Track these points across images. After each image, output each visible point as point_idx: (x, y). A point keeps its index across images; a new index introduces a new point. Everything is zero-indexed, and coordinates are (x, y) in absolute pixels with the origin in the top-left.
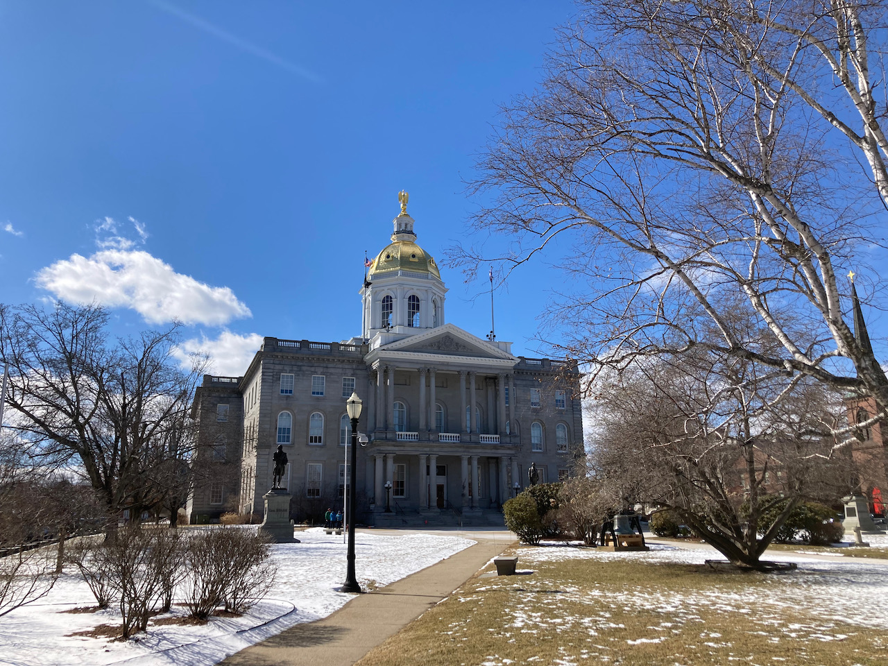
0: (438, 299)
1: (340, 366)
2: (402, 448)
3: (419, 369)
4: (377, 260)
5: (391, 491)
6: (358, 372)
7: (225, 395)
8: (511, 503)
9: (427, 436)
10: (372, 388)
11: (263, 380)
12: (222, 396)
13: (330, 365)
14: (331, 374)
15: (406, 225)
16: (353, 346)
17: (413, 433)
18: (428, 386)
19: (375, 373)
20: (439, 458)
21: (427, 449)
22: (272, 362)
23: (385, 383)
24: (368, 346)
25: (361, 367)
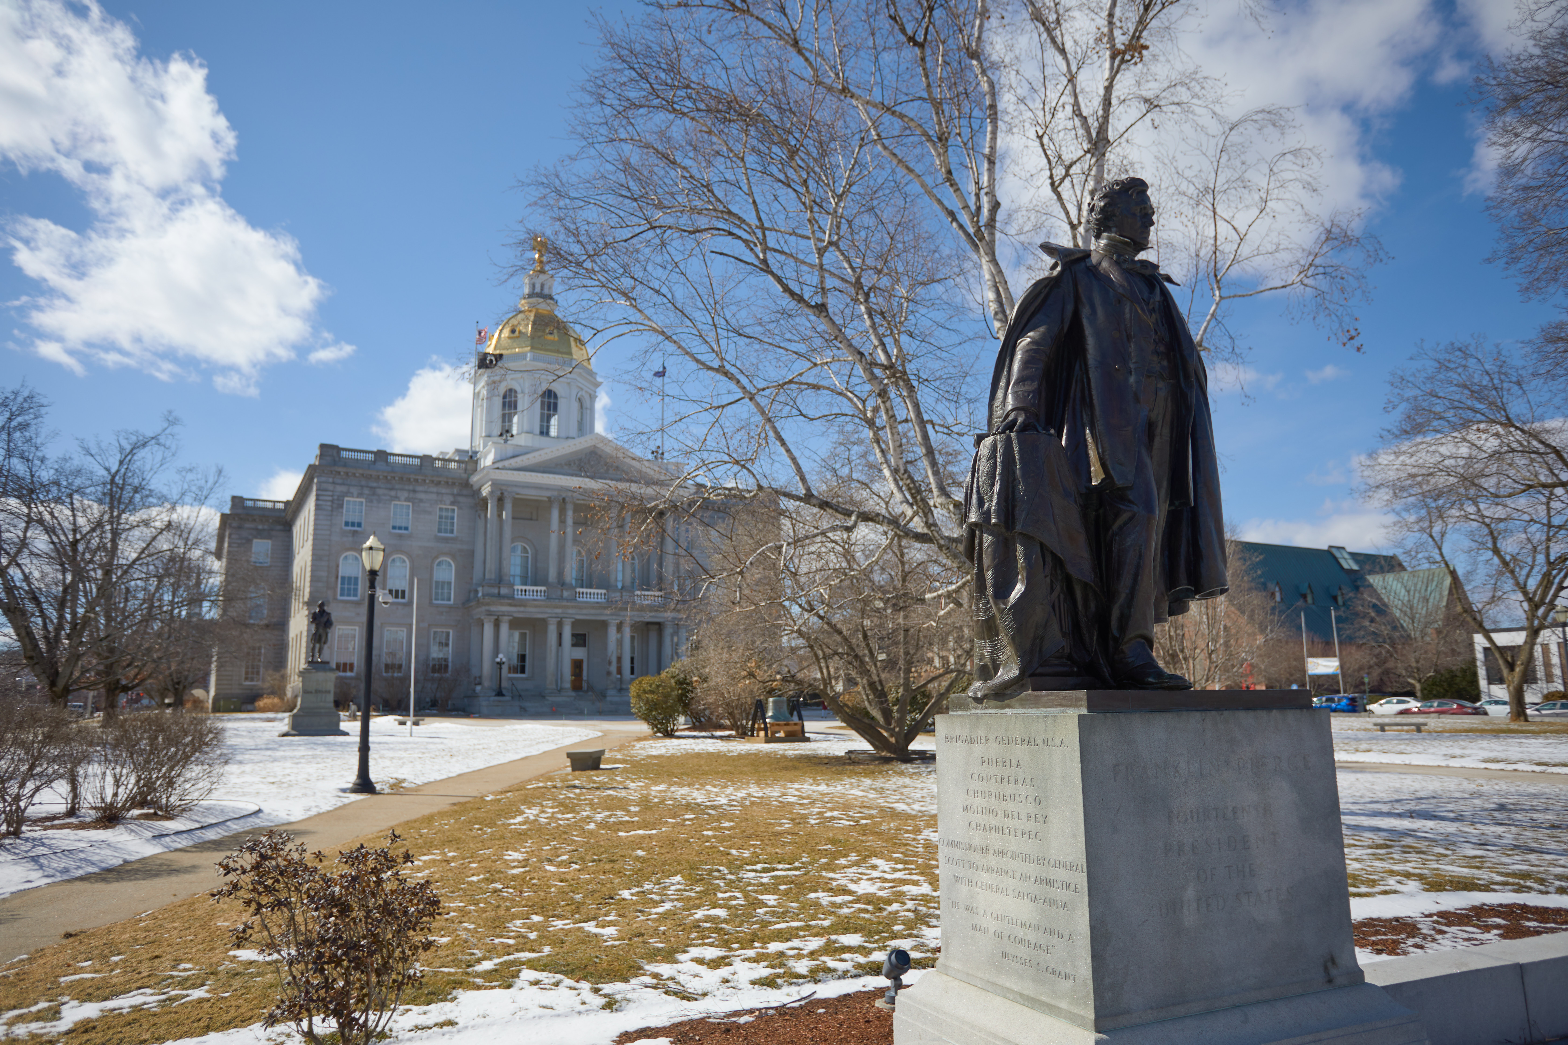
0: (587, 397)
1: (435, 490)
2: (522, 609)
3: (549, 498)
4: (496, 335)
5: (505, 668)
6: (461, 499)
7: (266, 527)
8: (640, 682)
9: (559, 593)
10: (480, 523)
11: (318, 507)
12: (260, 527)
13: (419, 488)
14: (421, 501)
15: (542, 286)
16: (455, 461)
17: (539, 588)
18: (562, 521)
19: (484, 502)
20: (576, 623)
21: (559, 611)
22: (331, 480)
23: (500, 516)
24: (476, 462)
25: (465, 492)
